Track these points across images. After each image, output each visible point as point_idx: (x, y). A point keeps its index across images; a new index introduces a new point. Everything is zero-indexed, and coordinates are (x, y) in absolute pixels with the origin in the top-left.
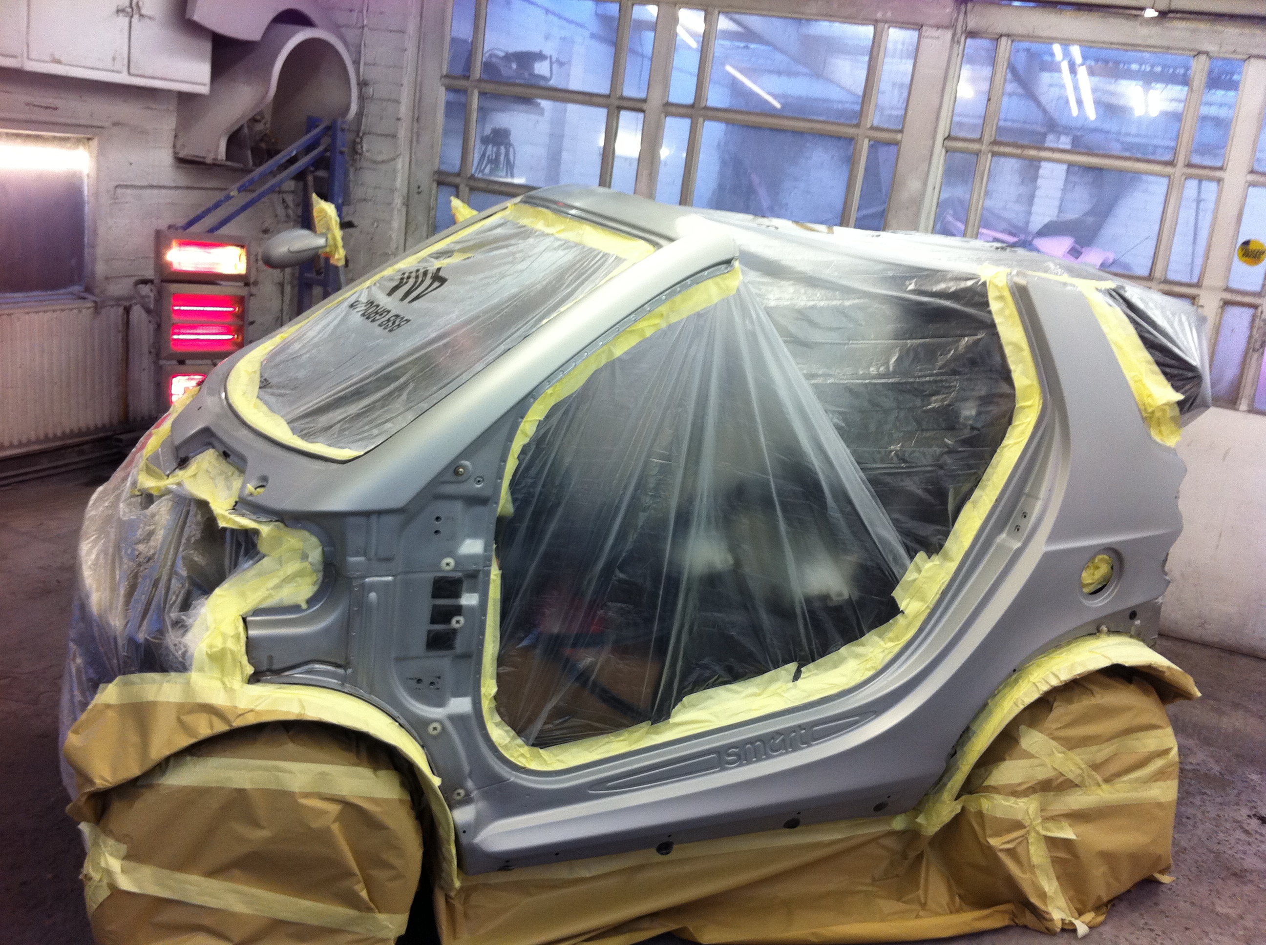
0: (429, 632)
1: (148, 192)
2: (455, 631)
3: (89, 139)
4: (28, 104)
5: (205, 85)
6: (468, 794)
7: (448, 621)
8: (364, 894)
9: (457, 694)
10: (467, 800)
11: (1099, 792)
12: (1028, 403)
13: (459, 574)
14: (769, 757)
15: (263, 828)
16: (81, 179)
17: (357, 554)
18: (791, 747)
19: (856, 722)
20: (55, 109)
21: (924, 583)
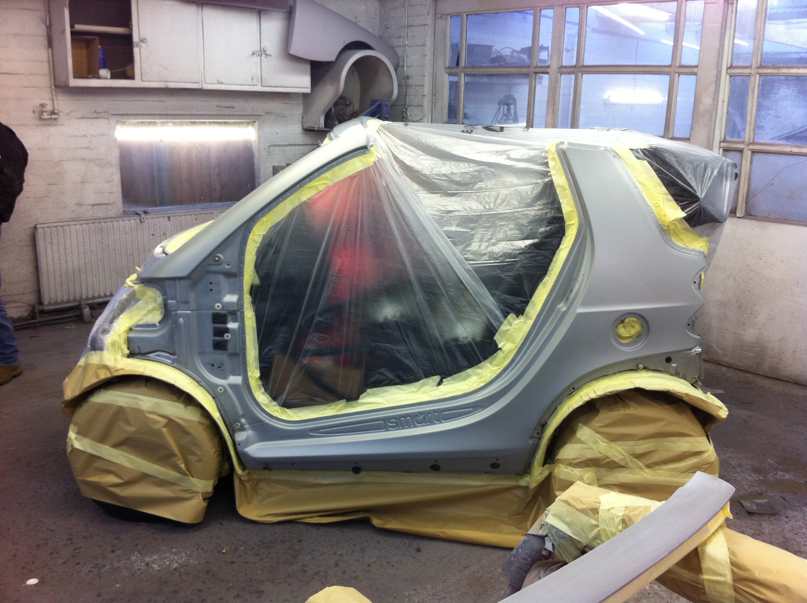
0: (214, 340)
1: (288, 148)
2: (226, 341)
3: (254, 122)
4: (217, 106)
5: (307, 88)
6: (242, 426)
7: (222, 335)
8: (183, 466)
9: (234, 374)
10: (242, 429)
11: (643, 473)
12: (572, 222)
13: (224, 312)
14: (415, 426)
15: (132, 426)
16: (251, 143)
17: (172, 299)
18: (429, 422)
19: (470, 412)
20: (233, 108)
21: (514, 332)
